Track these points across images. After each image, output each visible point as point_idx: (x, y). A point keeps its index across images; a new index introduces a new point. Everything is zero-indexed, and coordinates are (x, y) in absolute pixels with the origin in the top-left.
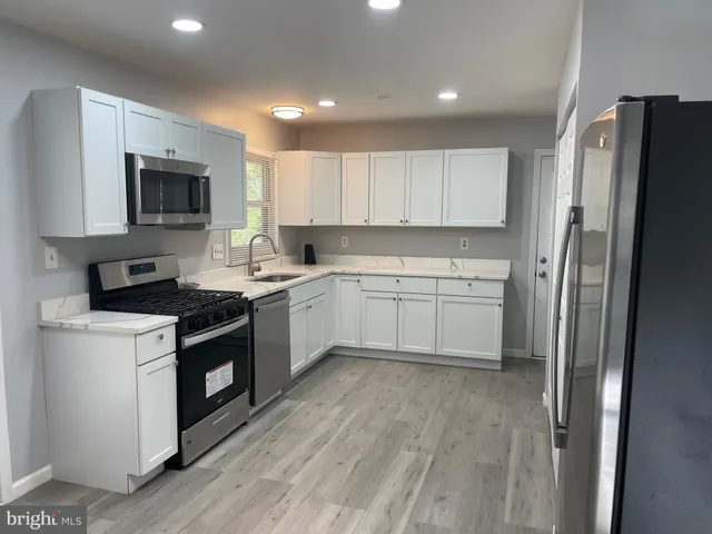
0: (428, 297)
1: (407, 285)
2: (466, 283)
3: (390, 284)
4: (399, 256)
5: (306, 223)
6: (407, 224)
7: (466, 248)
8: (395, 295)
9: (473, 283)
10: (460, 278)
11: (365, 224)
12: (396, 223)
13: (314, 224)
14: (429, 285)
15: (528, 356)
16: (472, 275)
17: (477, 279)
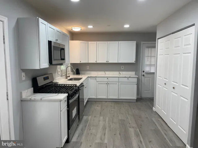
0: (116, 83)
1: (110, 79)
2: (127, 78)
3: (105, 79)
4: (104, 71)
5: (79, 62)
6: (108, 62)
7: (123, 69)
8: (107, 83)
9: (129, 78)
10: (125, 77)
11: (96, 62)
12: (105, 62)
13: (81, 62)
14: (117, 79)
15: (140, 97)
16: (129, 76)
17: (130, 77)
